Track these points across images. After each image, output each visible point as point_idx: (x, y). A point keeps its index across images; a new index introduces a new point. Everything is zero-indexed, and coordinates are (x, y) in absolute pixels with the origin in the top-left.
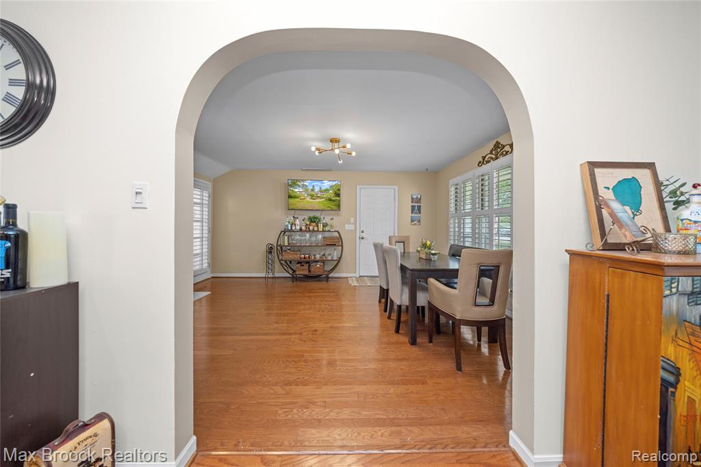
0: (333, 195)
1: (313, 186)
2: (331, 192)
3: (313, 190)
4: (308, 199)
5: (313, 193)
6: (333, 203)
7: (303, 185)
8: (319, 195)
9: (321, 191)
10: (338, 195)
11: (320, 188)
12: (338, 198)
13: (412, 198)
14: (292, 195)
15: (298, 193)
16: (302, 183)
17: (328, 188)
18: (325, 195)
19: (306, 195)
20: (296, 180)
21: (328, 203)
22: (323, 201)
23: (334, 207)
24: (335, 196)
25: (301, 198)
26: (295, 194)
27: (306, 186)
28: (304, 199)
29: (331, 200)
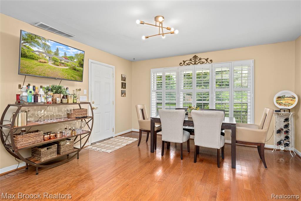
0: (77, 64)
1: (58, 50)
2: (75, 60)
3: (56, 54)
4: (50, 64)
5: (55, 57)
6: (77, 73)
8: (62, 62)
10: (82, 65)
11: (65, 54)
12: (81, 69)
13: (122, 77)
14: (27, 54)
15: (37, 53)
16: (43, 42)
17: (74, 56)
18: (70, 63)
19: (48, 58)
20: (36, 36)
21: (72, 72)
22: (66, 69)
23: (77, 77)
24: (79, 65)
25: (40, 60)
26: (31, 53)
27: (49, 47)
28: (46, 63)
29: (75, 69)
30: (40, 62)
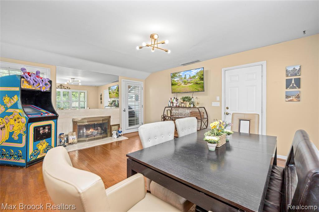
0: (198, 79)
1: (185, 75)
2: (197, 77)
3: (185, 78)
4: (183, 85)
5: (185, 80)
6: (198, 86)
7: (179, 75)
8: (189, 81)
9: (190, 78)
10: (202, 79)
11: (190, 76)
12: (202, 82)
14: (174, 83)
15: (177, 81)
16: (179, 74)
17: (195, 75)
18: (194, 80)
19: (181, 82)
20: (175, 73)
21: (195, 86)
22: (192, 85)
23: (199, 88)
24: (199, 80)
25: (179, 84)
26: (175, 82)
27: (181, 76)
28: (180, 85)
29: (197, 84)
30: (178, 85)
